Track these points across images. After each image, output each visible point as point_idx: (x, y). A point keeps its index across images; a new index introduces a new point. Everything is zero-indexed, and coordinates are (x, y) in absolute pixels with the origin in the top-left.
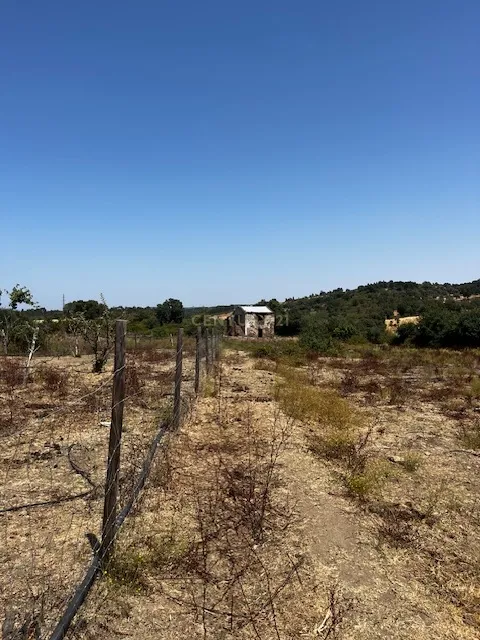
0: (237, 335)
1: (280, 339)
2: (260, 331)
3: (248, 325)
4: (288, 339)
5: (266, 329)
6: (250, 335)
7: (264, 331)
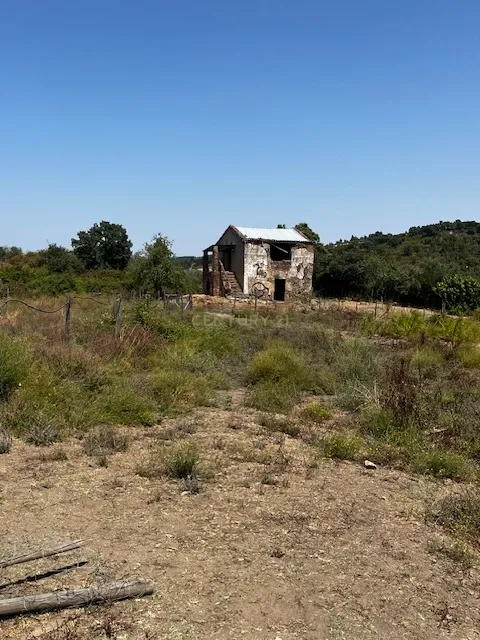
0: (225, 293)
1: (327, 304)
2: (280, 285)
3: (250, 271)
4: (336, 303)
5: (294, 281)
6: (257, 294)
7: (289, 286)
